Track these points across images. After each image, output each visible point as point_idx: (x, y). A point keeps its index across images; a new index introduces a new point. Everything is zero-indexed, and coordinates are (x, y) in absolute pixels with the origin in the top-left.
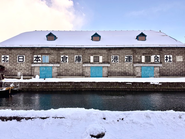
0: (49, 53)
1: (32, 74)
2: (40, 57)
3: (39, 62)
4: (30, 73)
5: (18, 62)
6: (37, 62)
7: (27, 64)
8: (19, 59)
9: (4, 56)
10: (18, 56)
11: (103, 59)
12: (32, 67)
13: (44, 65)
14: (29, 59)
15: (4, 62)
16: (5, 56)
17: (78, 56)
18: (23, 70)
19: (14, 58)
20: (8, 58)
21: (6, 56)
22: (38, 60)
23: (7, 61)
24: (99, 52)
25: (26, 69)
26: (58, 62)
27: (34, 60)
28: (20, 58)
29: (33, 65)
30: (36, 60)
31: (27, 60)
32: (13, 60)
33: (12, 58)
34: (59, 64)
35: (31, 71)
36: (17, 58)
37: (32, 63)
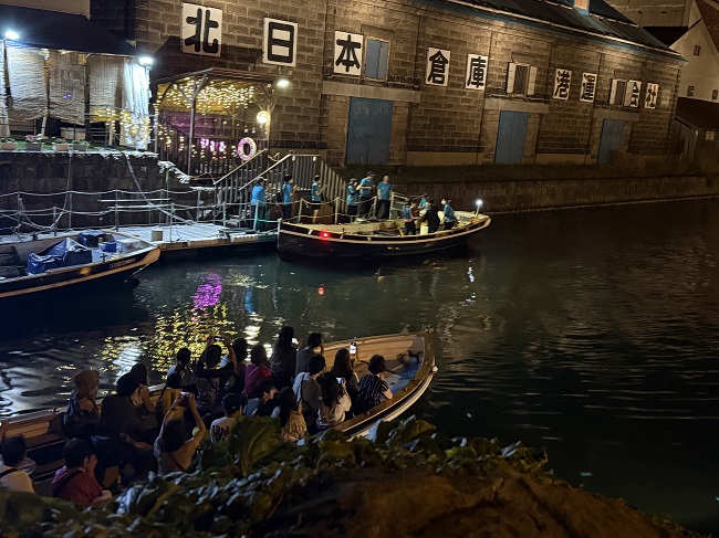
0: (391, 25)
1: (320, 137)
2: (358, 45)
3: (354, 71)
4: (310, 132)
5: (265, 60)
6: (347, 70)
7: (302, 76)
8: (273, 41)
9: (200, 11)
10: (267, 21)
11: (537, 82)
12: (324, 97)
13: (370, 92)
14: (311, 50)
15: (197, 49)
16: (204, 9)
17: (477, 57)
18: (284, 112)
19: (245, 30)
20: (215, 25)
21: (208, 13)
22: (352, 59)
23: (210, 41)
24: (529, 47)
25: (298, 109)
26: (417, 82)
27: (336, 57)
28: (278, 34)
29: (329, 88)
30: (345, 58)
31: (306, 54)
32: (242, 45)
33: (236, 28)
34: (419, 90)
35: (321, 120)
36: (261, 33)
37: (328, 74)
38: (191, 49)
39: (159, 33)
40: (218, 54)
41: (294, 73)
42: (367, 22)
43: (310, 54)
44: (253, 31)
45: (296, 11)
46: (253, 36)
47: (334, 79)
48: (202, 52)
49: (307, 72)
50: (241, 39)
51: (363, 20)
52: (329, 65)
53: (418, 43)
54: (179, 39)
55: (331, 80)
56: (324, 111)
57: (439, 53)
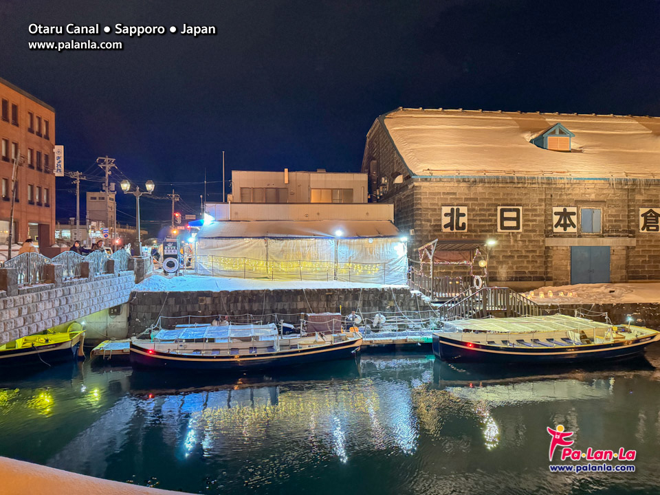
0: (601, 198)
1: (546, 273)
2: (573, 214)
3: (570, 230)
4: (538, 270)
5: (499, 230)
6: (565, 229)
7: (528, 236)
8: (503, 219)
9: (452, 210)
10: (499, 208)
12: (547, 248)
13: (588, 242)
14: (535, 220)
15: (452, 229)
16: (455, 208)
18: (516, 259)
19: (484, 215)
20: (463, 215)
21: (458, 210)
22: (568, 222)
23: (460, 225)
25: (526, 257)
26: (631, 232)
27: (555, 222)
28: (506, 215)
29: (550, 242)
30: (562, 222)
31: (531, 224)
32: (482, 223)
33: (477, 215)
34: (634, 237)
35: (545, 263)
36: (496, 215)
37: (549, 234)
38: (448, 230)
39: (429, 224)
40: (466, 230)
41: (522, 236)
42: (580, 198)
43: (534, 223)
44: (489, 215)
45: (521, 200)
46: (490, 217)
47: (555, 236)
48: (455, 231)
49: (532, 234)
50: (480, 221)
51: (575, 198)
52: (550, 228)
53: (629, 206)
54: (441, 225)
55: (552, 237)
56: (547, 257)
57: (651, 211)
